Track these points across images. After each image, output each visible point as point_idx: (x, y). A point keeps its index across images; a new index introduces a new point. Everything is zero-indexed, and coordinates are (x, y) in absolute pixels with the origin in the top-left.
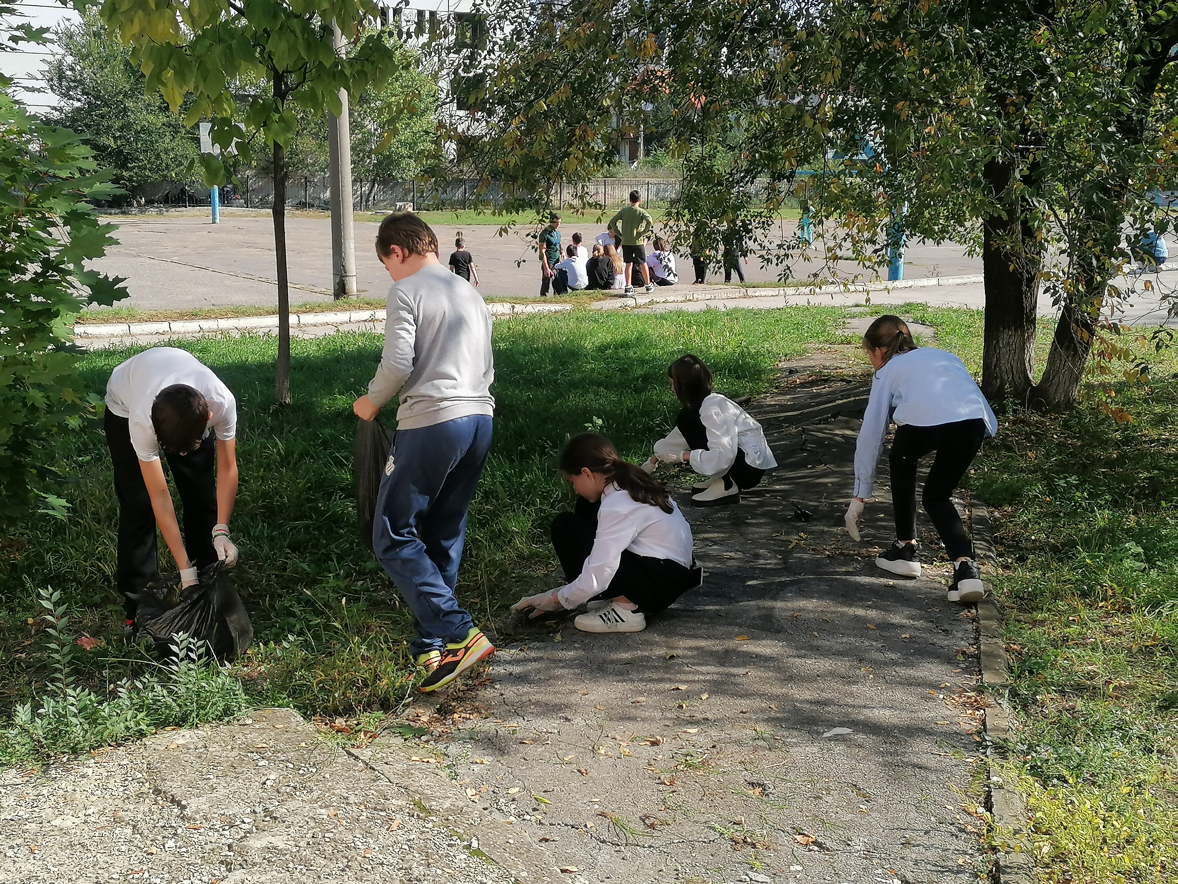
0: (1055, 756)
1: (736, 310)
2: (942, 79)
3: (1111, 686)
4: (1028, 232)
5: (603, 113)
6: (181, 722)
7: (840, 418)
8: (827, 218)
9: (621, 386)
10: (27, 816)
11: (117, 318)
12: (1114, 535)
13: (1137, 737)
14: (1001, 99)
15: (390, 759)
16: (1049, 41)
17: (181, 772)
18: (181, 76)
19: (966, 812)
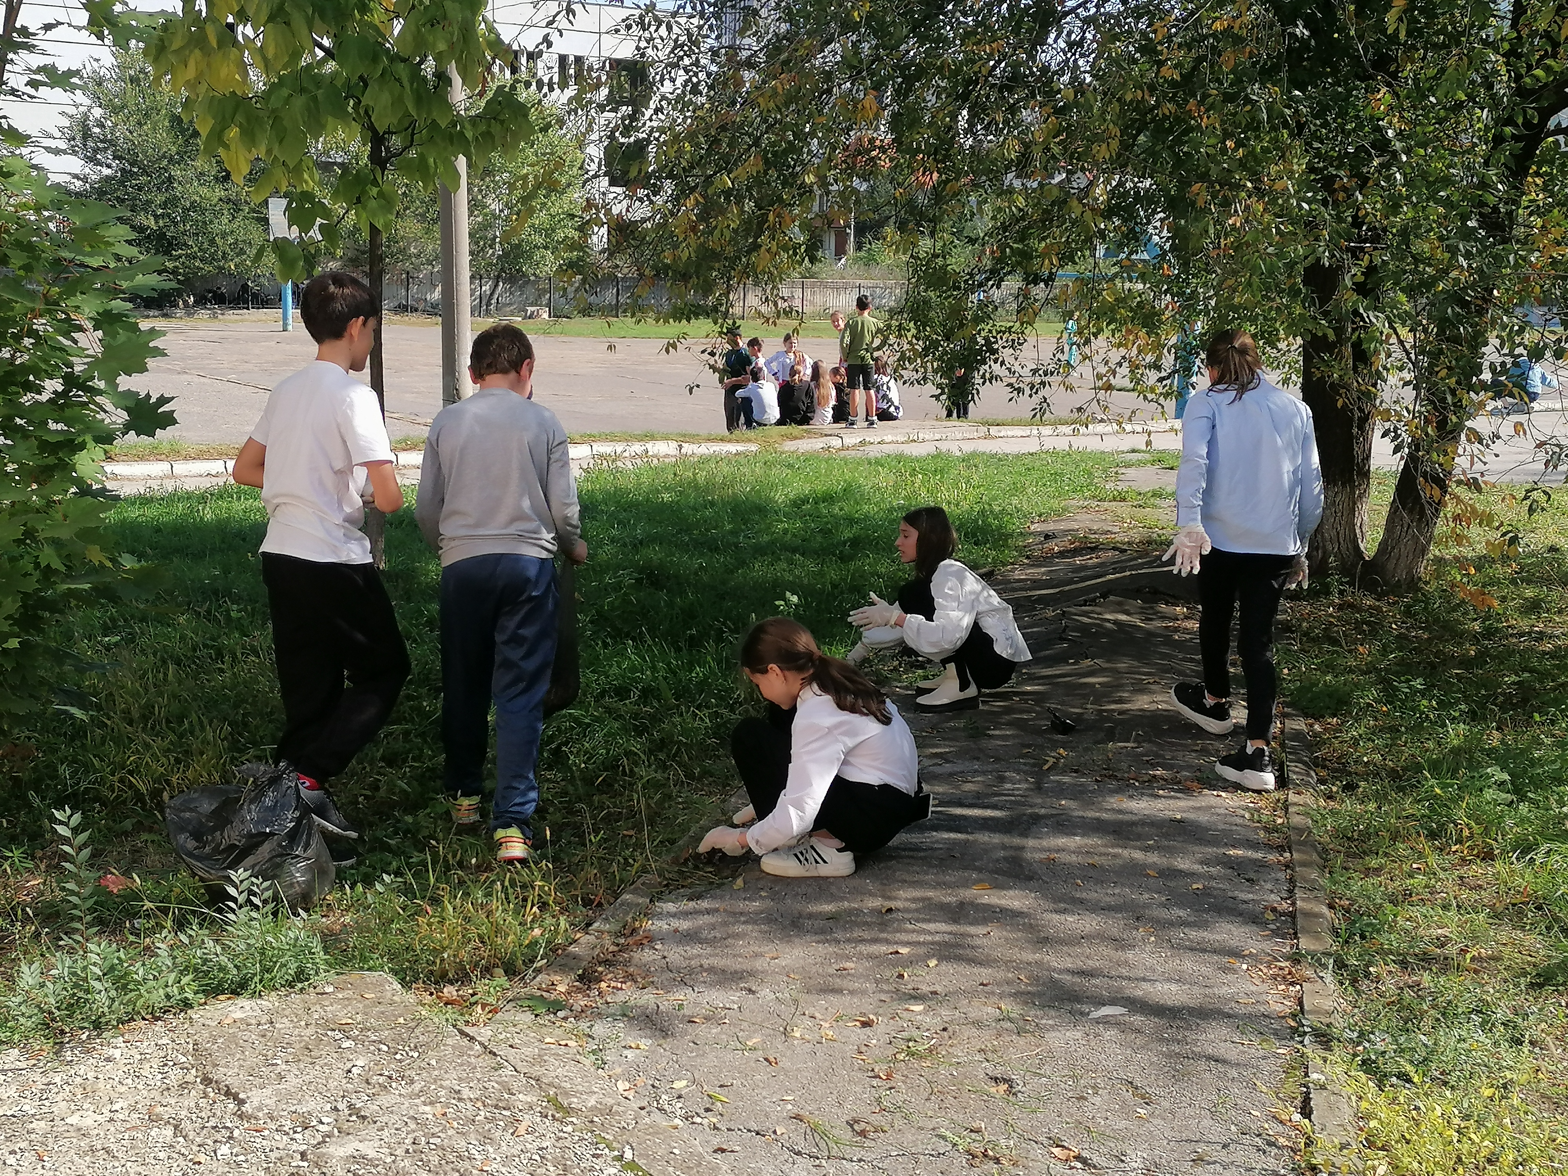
0: (1394, 1047)
1: (974, 454)
2: (1252, 153)
3: (1468, 956)
4: (1362, 357)
5: (805, 192)
6: (238, 989)
7: (1112, 598)
8: (1095, 336)
9: (821, 554)
10: (32, 1112)
11: (155, 455)
12: (1472, 757)
13: (1502, 1024)
14: (1328, 183)
15: (516, 1041)
16: (1391, 108)
17: (238, 1056)
18: (249, 136)
19: (1277, 1119)
